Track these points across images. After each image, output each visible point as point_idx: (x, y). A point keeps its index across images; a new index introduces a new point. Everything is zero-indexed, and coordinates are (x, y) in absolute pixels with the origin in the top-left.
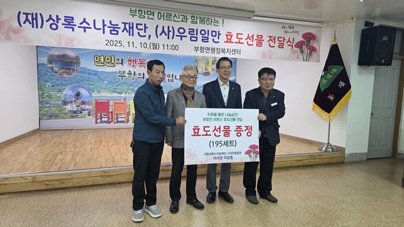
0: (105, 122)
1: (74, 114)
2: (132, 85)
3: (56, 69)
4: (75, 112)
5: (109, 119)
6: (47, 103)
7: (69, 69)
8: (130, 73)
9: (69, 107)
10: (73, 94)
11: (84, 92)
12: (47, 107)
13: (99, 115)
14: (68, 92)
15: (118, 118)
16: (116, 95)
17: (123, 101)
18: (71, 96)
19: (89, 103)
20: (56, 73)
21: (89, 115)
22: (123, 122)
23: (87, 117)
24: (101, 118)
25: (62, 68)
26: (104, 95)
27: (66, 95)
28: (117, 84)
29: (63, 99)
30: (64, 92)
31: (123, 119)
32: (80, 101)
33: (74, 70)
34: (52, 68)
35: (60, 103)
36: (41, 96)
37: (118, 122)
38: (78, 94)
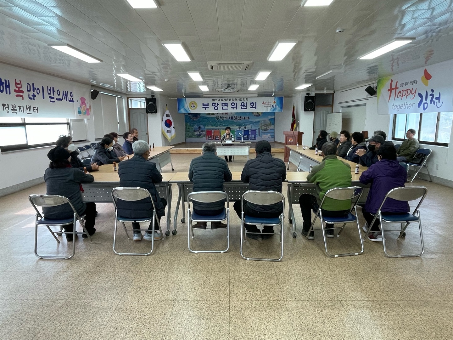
0: (210, 140)
1: (198, 136)
2: (221, 123)
3: (191, 117)
4: (198, 135)
5: (212, 138)
6: (188, 131)
7: (196, 117)
8: (221, 117)
9: (196, 133)
10: (198, 127)
11: (202, 126)
12: (188, 133)
13: (208, 136)
14: (196, 127)
15: (216, 138)
16: (215, 127)
17: (218, 130)
18: (197, 128)
19: (204, 131)
20: (191, 118)
21: (204, 136)
22: (218, 140)
23: (203, 137)
24: (209, 138)
25: (193, 117)
26: (211, 127)
27: (195, 128)
28: (216, 122)
29: (194, 130)
30: (195, 127)
31: (218, 138)
32: (200, 130)
33: (198, 117)
34: (190, 117)
35: (193, 131)
36: (186, 128)
37: (216, 140)
38: (200, 128)
